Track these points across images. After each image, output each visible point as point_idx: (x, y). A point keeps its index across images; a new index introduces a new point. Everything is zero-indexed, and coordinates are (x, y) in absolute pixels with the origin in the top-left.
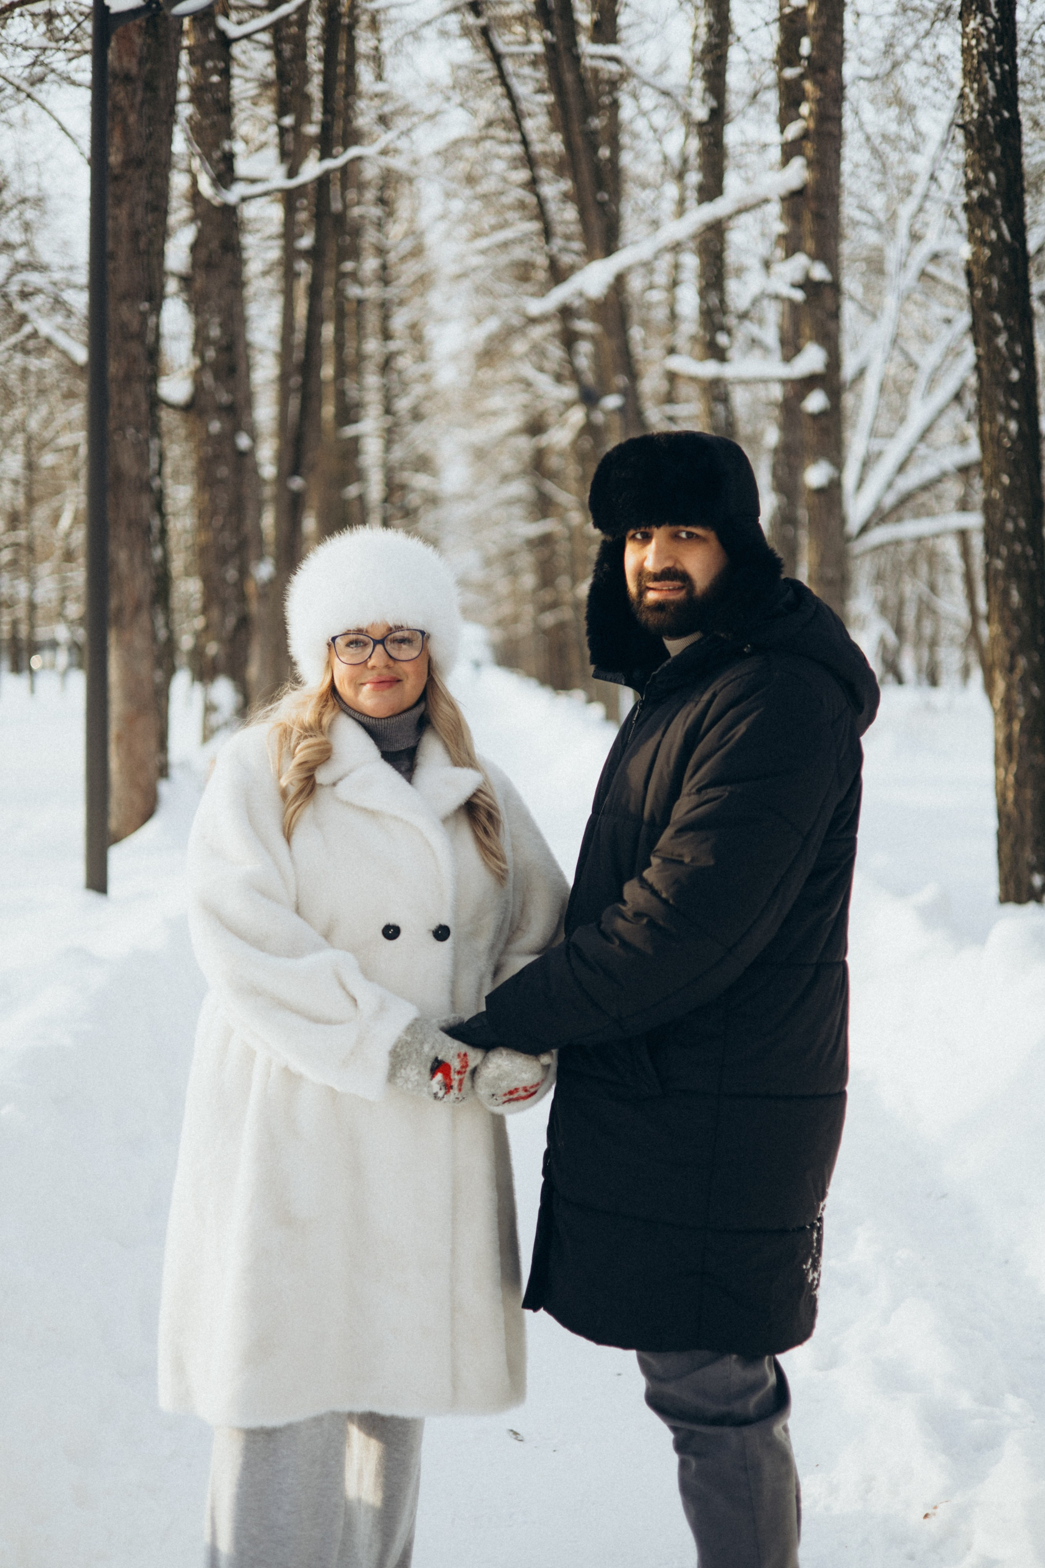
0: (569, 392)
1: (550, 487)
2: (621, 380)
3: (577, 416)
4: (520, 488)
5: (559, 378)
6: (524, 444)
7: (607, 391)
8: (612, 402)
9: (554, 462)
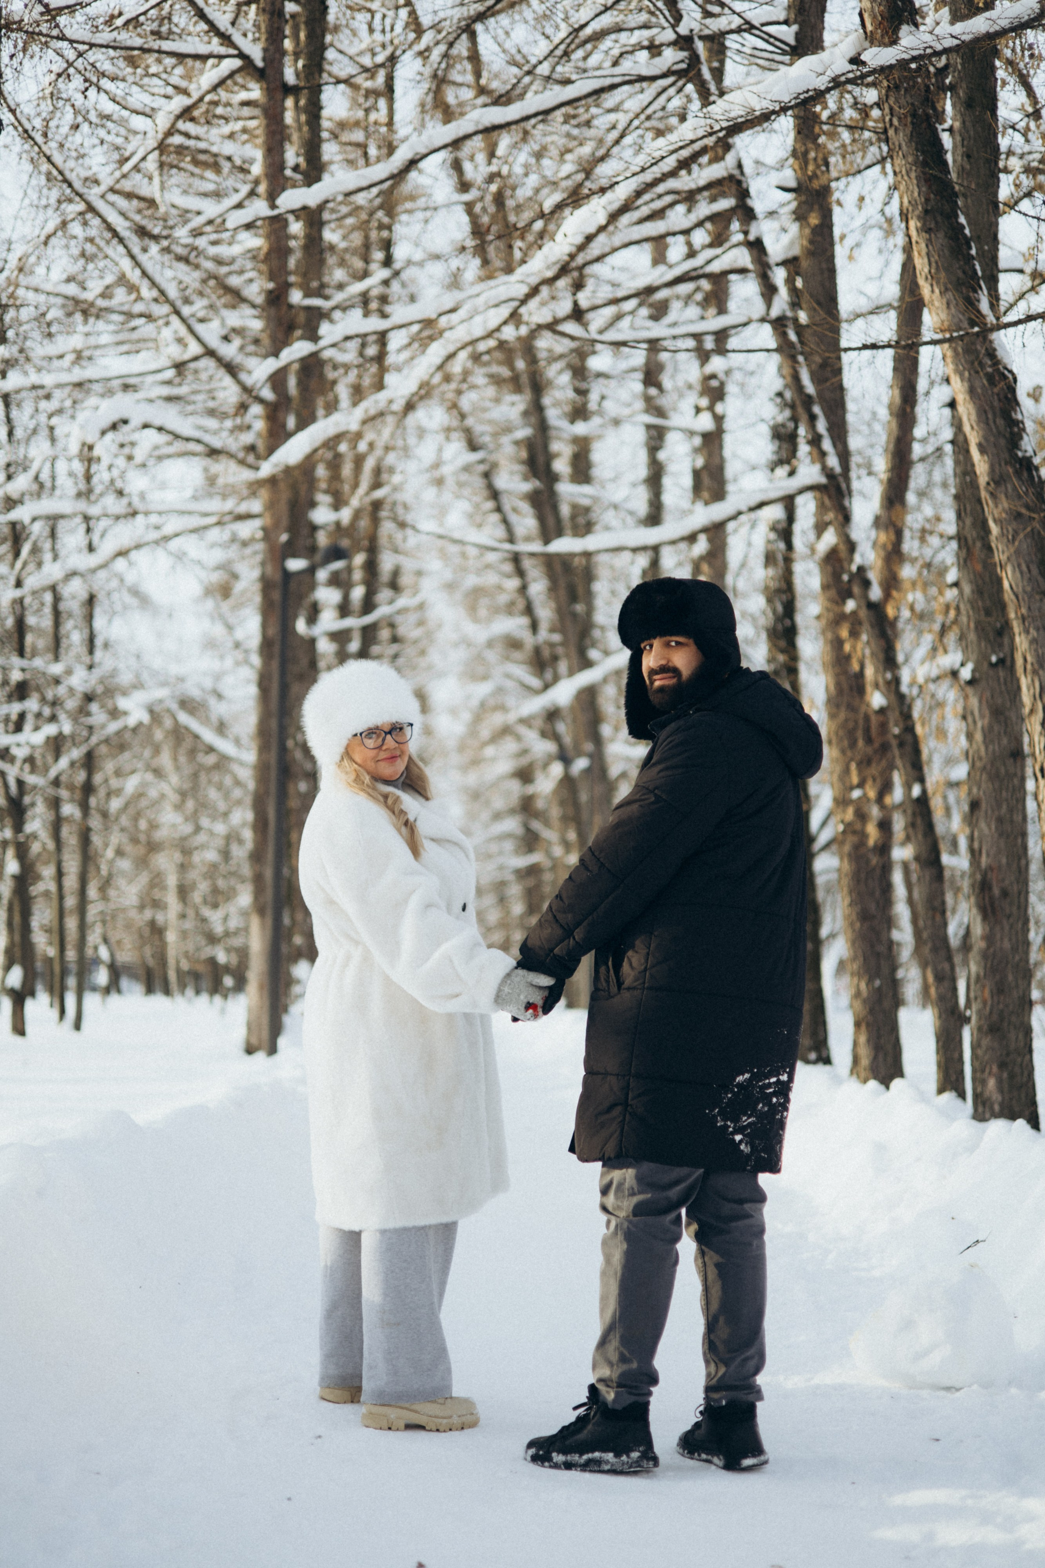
0: (550, 747)
1: (536, 825)
2: (589, 747)
3: (557, 769)
4: (512, 825)
5: (544, 734)
6: (515, 788)
7: (580, 754)
8: (581, 764)
9: (540, 804)
